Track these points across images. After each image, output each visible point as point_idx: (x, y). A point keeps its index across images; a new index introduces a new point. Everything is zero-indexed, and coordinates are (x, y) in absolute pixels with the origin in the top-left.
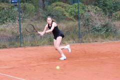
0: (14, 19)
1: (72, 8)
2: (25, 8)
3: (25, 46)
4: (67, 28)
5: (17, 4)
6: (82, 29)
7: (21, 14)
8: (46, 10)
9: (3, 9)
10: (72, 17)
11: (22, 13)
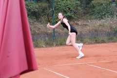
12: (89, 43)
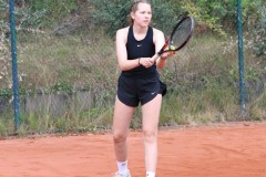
3: (31, 133)
7: (16, 11)
10: (211, 22)
11: (20, 5)
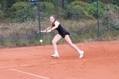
0: (33, 18)
1: (91, 6)
2: (44, 7)
3: (44, 44)
4: (86, 27)
5: (37, 3)
6: (102, 27)
8: (66, 9)
9: (23, 7)
10: (91, 16)
11: (41, 11)
12: (10, 47)
